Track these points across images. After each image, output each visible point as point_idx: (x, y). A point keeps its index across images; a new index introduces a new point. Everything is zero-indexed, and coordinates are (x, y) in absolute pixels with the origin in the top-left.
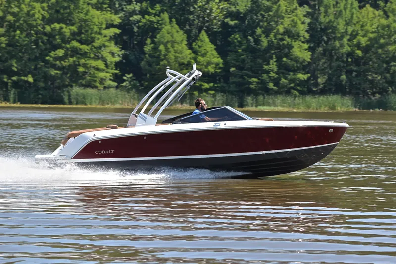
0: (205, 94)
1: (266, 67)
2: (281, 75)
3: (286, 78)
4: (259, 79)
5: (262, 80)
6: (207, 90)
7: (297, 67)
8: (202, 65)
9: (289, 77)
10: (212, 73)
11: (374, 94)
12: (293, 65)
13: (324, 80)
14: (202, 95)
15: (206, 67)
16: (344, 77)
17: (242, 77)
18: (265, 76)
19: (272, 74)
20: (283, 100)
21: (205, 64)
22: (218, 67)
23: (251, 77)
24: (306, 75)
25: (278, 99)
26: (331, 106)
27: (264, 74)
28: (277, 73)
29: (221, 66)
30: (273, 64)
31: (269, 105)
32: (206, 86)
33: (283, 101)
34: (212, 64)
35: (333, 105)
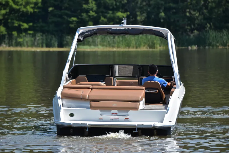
0: (24, 34)
1: (85, 6)
2: (100, 14)
3: (105, 17)
4: (78, 18)
5: (82, 19)
6: (26, 30)
7: (116, 5)
8: (21, 5)
9: (108, 15)
10: (31, 12)
11: (192, 31)
12: (112, 3)
13: (143, 18)
14: (21, 35)
15: (25, 7)
16: (163, 14)
17: (61, 16)
18: (84, 15)
19: (92, 13)
20: (102, 39)
21: (24, 4)
22: (37, 6)
23: (70, 16)
24: (126, 13)
25: (98, 38)
26: (151, 44)
27: (83, 13)
28: (96, 12)
29: (40, 5)
30: (92, 3)
31: (89, 44)
32: (25, 26)
33: (103, 41)
34: (31, 3)
35: (152, 43)
